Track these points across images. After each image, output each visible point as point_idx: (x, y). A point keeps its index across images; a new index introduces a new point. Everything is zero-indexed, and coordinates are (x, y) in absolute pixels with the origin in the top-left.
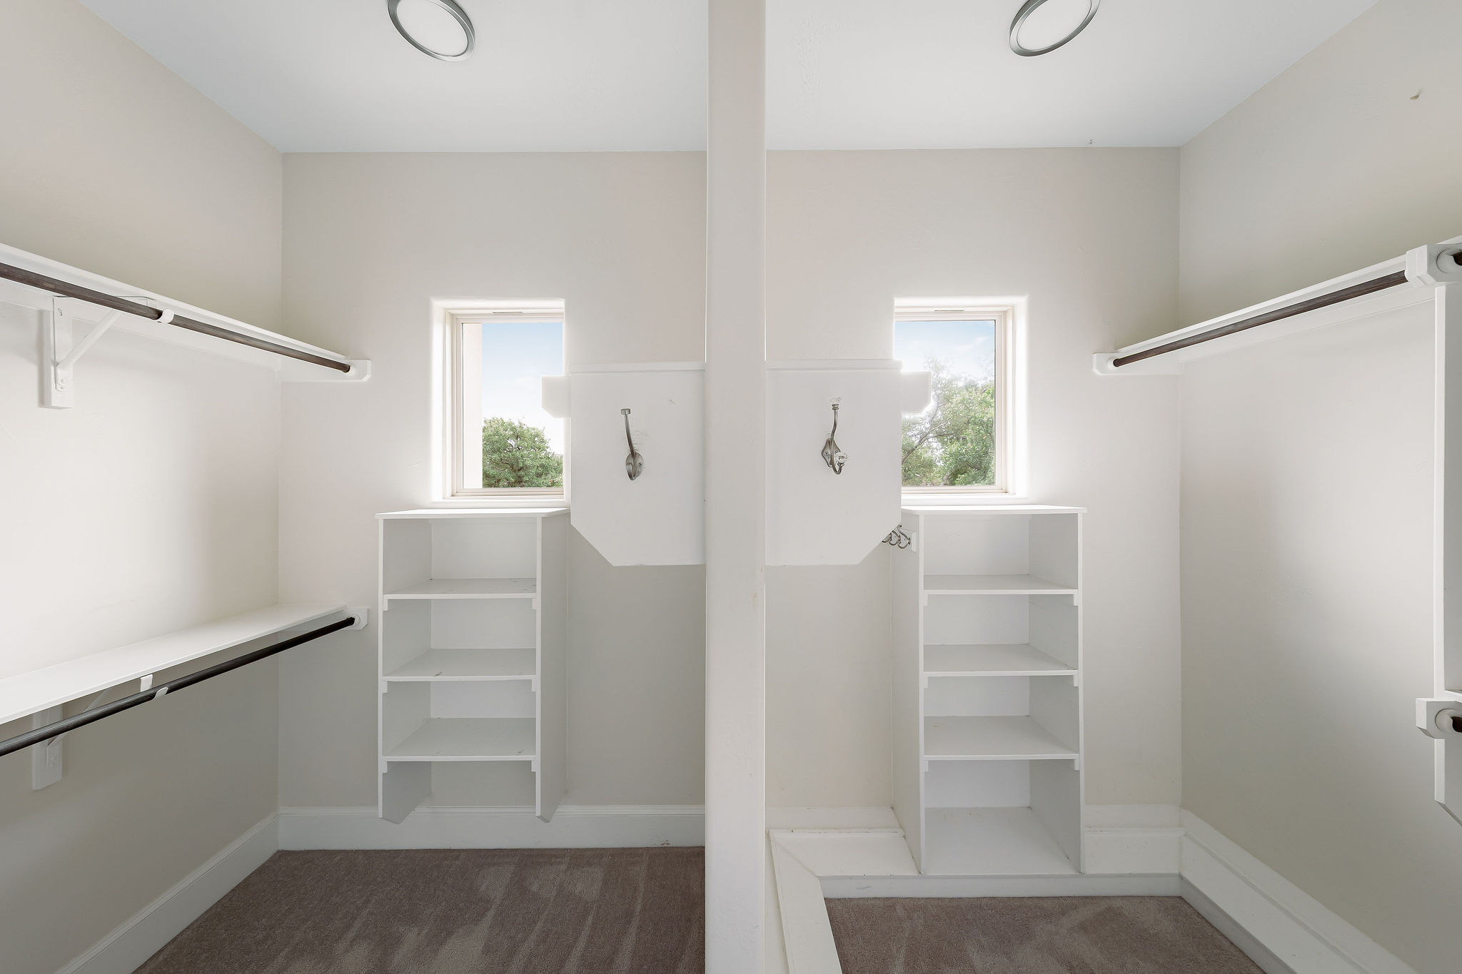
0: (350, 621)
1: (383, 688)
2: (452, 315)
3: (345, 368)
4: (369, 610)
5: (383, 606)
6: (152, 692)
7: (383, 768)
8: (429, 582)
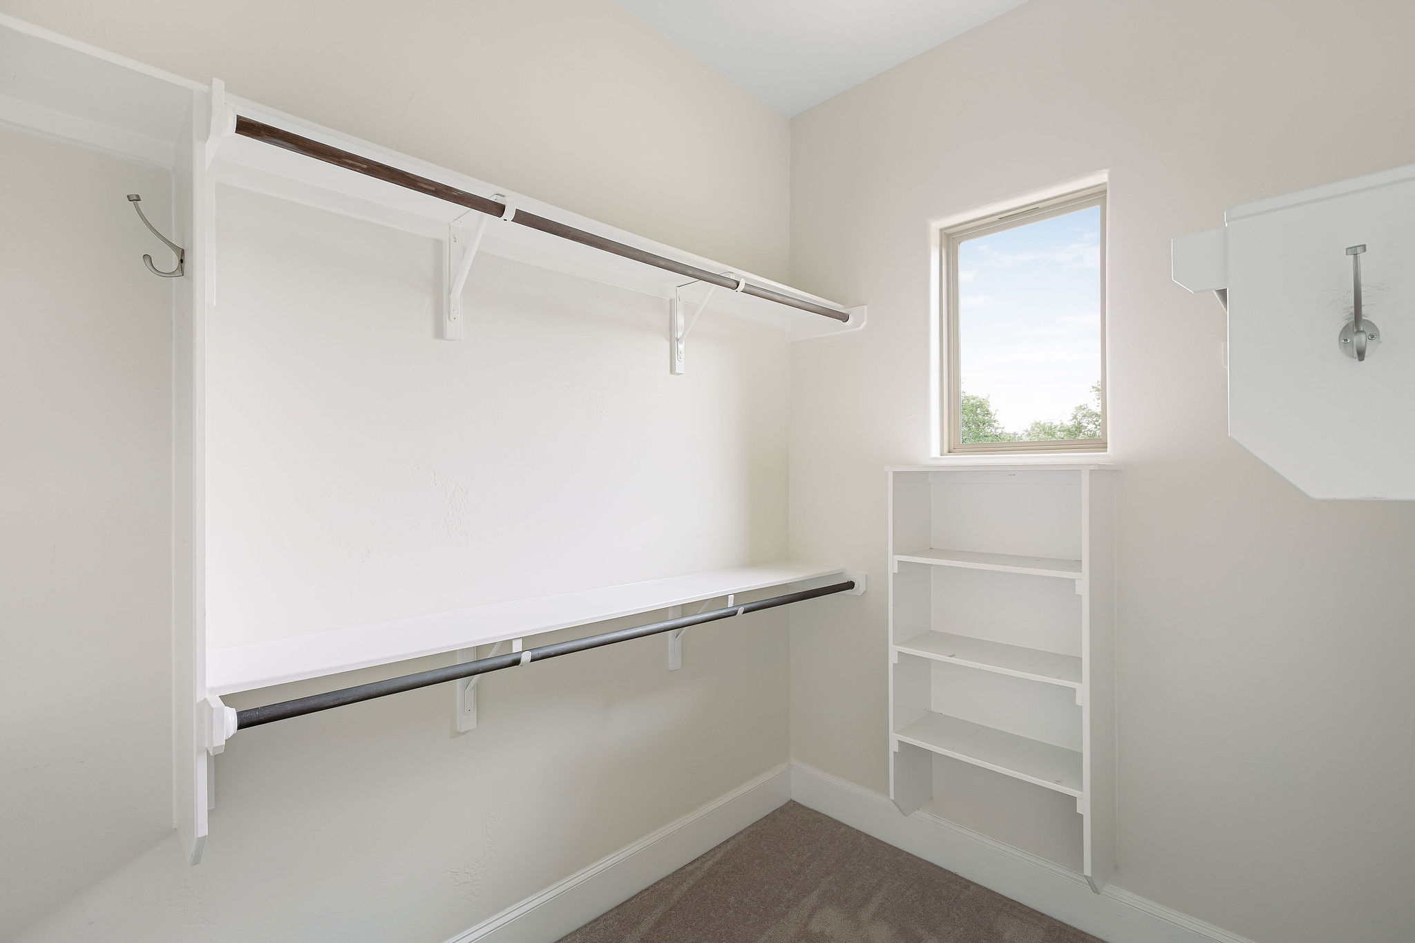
0: (850, 585)
1: (893, 658)
2: (948, 235)
3: (845, 318)
4: (866, 576)
5: (893, 568)
6: (735, 609)
7: (894, 747)
8: (930, 551)
